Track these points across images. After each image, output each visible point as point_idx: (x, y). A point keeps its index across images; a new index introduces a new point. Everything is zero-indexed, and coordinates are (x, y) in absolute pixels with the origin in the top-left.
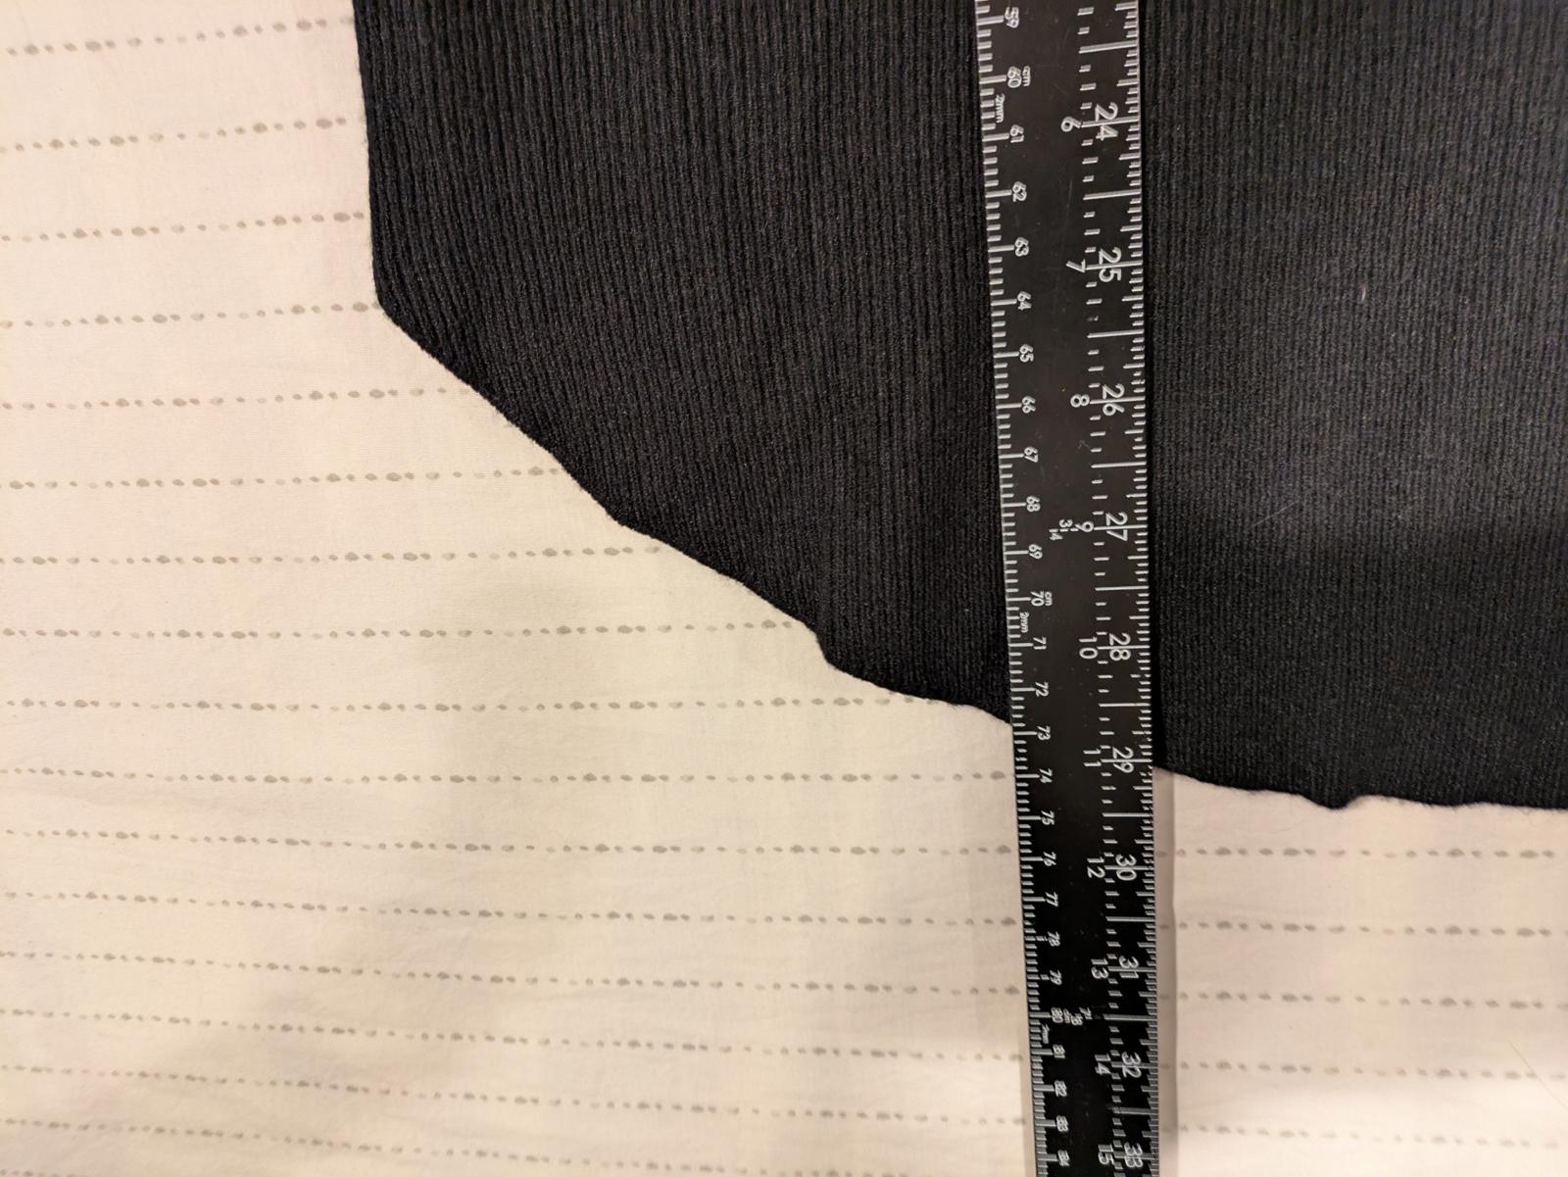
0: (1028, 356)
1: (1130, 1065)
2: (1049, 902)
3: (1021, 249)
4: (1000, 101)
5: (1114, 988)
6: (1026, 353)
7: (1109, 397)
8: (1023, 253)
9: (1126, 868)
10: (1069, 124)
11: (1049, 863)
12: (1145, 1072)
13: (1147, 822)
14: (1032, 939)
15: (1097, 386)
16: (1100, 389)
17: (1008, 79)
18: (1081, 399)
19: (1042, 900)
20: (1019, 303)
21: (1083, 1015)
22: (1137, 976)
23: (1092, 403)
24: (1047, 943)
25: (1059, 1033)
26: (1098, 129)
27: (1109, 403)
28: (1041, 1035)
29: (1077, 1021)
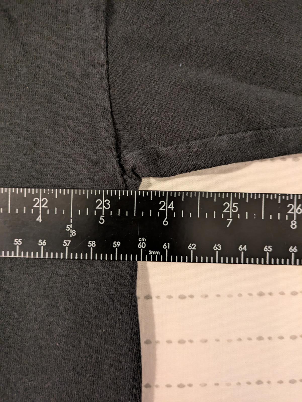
0: (269, 248)
3: (218, 247)
4: (151, 252)
6: (268, 249)
7: (293, 211)
8: (220, 247)
10: (165, 222)
15: (287, 216)
16: (289, 215)
17: (142, 248)
18: (293, 224)
20: (243, 251)
23: (295, 219)
26: (169, 210)
27: (296, 211)
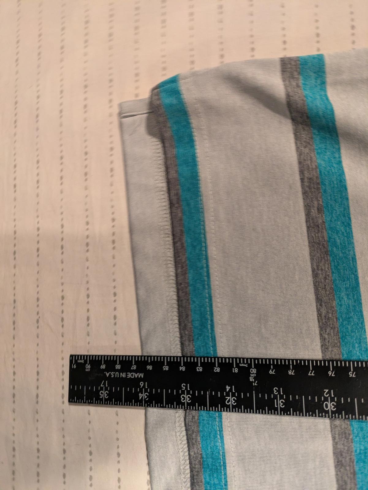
1: (231, 400)
2: (310, 371)
5: (269, 396)
9: (330, 406)
11: (330, 373)
12: (228, 406)
13: (354, 417)
14: (291, 363)
19: (311, 369)
21: (255, 382)
22: (276, 406)
24: (289, 369)
25: (245, 372)
28: (244, 363)
29: (251, 379)
